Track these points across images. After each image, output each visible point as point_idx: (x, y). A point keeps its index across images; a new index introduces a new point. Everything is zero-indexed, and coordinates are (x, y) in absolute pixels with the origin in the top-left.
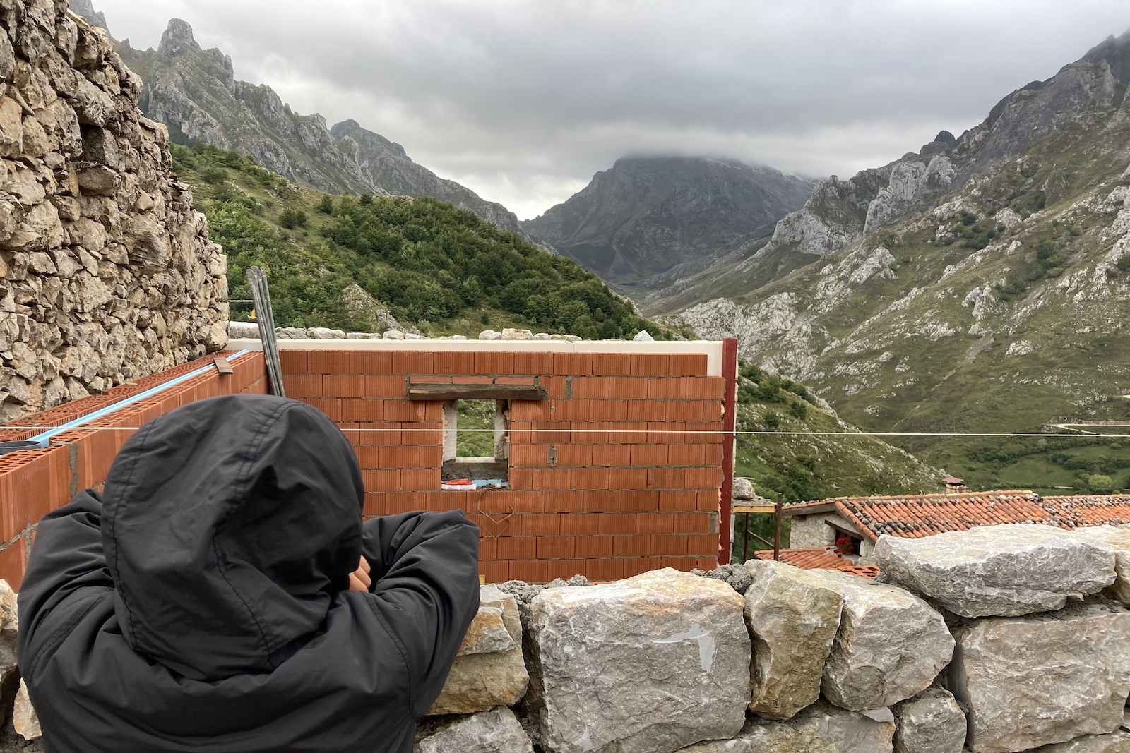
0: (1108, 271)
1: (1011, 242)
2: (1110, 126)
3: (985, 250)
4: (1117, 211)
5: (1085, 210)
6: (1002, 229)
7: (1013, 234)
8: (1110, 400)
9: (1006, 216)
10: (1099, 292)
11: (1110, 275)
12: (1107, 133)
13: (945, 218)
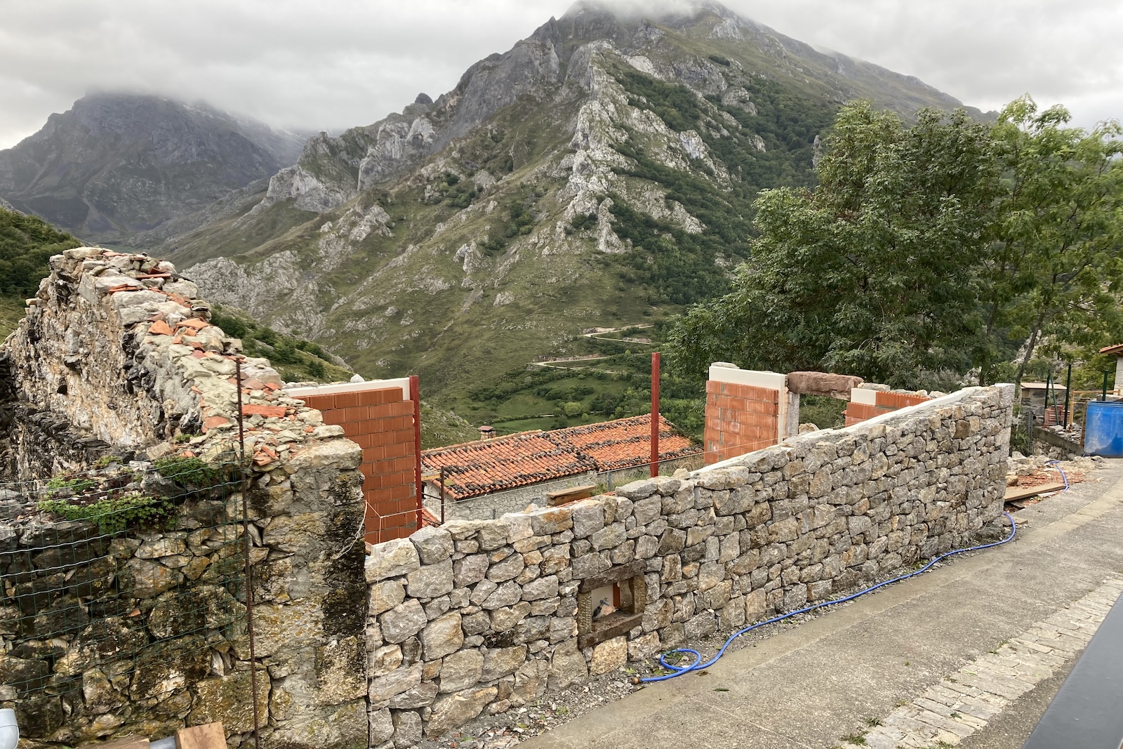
0: (565, 229)
1: (488, 202)
2: (558, 99)
3: (469, 209)
4: (568, 175)
5: (544, 175)
6: (481, 190)
7: (490, 195)
8: (575, 339)
9: (483, 179)
10: (560, 247)
11: (568, 233)
12: (556, 106)
13: (432, 177)
